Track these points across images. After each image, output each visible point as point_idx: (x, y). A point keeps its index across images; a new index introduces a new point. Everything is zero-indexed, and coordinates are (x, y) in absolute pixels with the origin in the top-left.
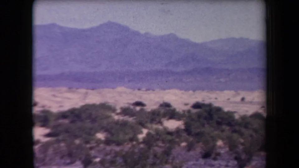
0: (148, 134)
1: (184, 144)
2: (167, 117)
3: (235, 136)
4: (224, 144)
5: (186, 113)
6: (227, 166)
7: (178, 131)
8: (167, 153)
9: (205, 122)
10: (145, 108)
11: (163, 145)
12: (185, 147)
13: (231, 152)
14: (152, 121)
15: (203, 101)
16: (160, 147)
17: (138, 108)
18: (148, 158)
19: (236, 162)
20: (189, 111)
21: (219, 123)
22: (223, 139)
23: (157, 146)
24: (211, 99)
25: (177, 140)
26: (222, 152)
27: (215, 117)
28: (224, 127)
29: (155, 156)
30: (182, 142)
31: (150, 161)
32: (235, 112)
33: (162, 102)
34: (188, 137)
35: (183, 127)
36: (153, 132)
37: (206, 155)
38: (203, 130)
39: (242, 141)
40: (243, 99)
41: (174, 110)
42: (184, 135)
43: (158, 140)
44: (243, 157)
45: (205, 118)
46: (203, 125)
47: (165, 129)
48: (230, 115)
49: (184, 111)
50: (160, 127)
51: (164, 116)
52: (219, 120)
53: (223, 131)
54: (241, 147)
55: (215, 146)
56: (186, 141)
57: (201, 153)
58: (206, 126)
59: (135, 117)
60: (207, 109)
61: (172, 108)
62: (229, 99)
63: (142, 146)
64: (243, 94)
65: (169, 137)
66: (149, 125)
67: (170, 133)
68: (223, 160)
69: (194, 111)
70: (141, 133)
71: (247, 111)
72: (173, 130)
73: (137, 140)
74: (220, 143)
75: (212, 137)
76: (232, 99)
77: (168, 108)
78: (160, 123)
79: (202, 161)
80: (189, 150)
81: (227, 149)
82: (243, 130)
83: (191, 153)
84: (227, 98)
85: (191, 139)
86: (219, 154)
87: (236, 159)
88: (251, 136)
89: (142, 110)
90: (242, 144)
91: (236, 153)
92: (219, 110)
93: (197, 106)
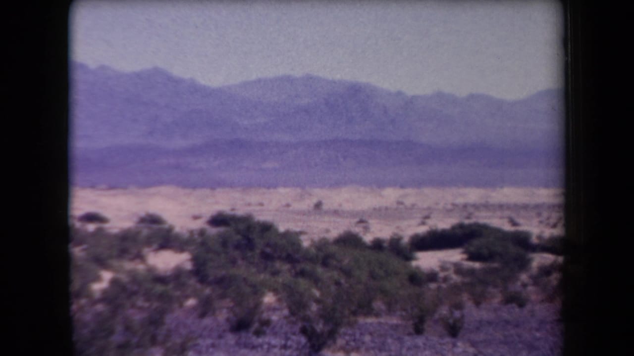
0: (114, 282)
1: (191, 302)
2: (155, 246)
3: (303, 283)
4: (279, 300)
5: (196, 236)
6: (285, 347)
7: (178, 275)
8: (155, 321)
9: (236, 253)
10: (106, 226)
11: (146, 305)
12: (194, 308)
13: (293, 319)
14: (123, 253)
15: (233, 210)
16: (141, 309)
17: (91, 227)
18: (111, 332)
19: (303, 340)
20: (202, 233)
21: (267, 257)
22: (275, 291)
23: (133, 306)
24: (249, 204)
25: (178, 293)
26: (275, 318)
27: (259, 243)
28: (278, 265)
29: (128, 328)
30: (187, 297)
31: (117, 338)
32: (301, 233)
33: (142, 214)
34: (199, 286)
35: (189, 266)
36: (124, 278)
37: (240, 326)
38: (233, 271)
39: (317, 293)
40: (318, 205)
41: (170, 230)
42: (193, 282)
43: (135, 293)
44: (320, 327)
45: (237, 247)
46: (234, 262)
47: (151, 270)
48: (291, 238)
49: (191, 232)
50: (140, 267)
51: (148, 242)
52: (268, 250)
53: (275, 273)
54: (314, 307)
55: (258, 305)
56: (195, 294)
57: (228, 320)
58: (240, 262)
59: (84, 246)
60: (242, 226)
61: (166, 226)
62: (288, 205)
63: (100, 307)
64: (317, 194)
65: (159, 288)
66: (115, 263)
67: (160, 279)
68: (275, 334)
69: (213, 231)
70: (98, 279)
71: (327, 231)
72: (169, 273)
73: (89, 296)
74: (269, 299)
75: (253, 286)
76: (297, 206)
77: (155, 226)
78: (140, 257)
79: (231, 338)
80: (203, 315)
81: (286, 312)
82: (320, 270)
83: (207, 321)
84: (284, 203)
85: (208, 291)
86: (267, 323)
87: (304, 331)
88: (338, 283)
89: (99, 231)
90: (318, 301)
91: (306, 319)
92: (267, 228)
93: (218, 220)
